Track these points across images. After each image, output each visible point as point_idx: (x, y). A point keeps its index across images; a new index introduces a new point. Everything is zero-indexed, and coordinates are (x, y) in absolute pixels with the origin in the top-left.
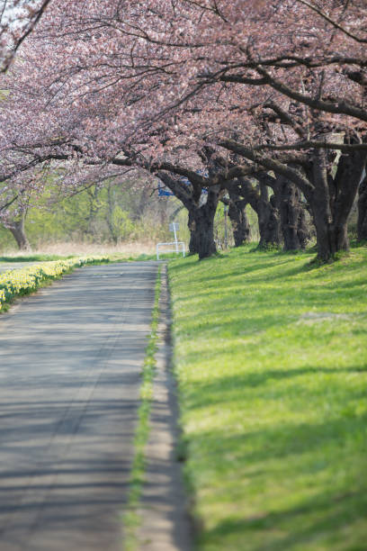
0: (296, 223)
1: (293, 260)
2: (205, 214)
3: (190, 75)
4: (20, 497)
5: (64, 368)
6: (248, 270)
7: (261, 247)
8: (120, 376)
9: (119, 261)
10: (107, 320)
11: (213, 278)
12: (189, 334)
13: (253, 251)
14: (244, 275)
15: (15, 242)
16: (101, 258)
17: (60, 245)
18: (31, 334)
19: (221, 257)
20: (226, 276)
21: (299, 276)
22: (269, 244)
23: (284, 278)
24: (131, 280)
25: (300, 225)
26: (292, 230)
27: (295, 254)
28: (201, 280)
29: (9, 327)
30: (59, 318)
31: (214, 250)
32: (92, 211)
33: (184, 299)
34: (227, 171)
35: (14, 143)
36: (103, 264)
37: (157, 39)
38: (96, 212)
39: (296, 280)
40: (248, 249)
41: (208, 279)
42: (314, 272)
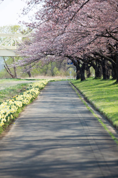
0: (106, 72)
1: (109, 82)
2: (82, 69)
3: (94, 35)
4: (89, 142)
5: (67, 109)
6: (97, 84)
7: (96, 78)
8: (84, 111)
9: (57, 81)
10: (67, 96)
11: (89, 86)
12: (95, 101)
13: (93, 79)
14: (97, 86)
15: (28, 75)
16: (53, 80)
17: (40, 76)
18: (51, 99)
19: (86, 80)
20: (92, 86)
21: (112, 86)
22: (98, 78)
23: (108, 87)
24: (65, 86)
25: (107, 73)
26: (105, 74)
27: (106, 80)
28: (86, 86)
29: (44, 97)
30: (54, 95)
31: (85, 79)
32: (47, 68)
33: (86, 91)
34: (91, 59)
35: (41, 51)
36: (53, 81)
37: (84, 26)
38: (48, 68)
39: (111, 87)
40: (92, 79)
41: (88, 86)
42: (116, 85)
